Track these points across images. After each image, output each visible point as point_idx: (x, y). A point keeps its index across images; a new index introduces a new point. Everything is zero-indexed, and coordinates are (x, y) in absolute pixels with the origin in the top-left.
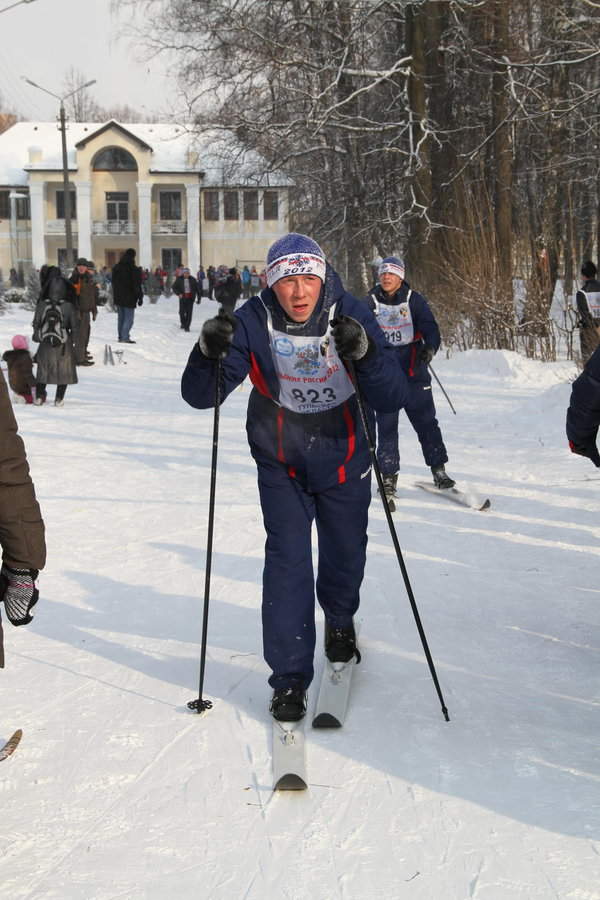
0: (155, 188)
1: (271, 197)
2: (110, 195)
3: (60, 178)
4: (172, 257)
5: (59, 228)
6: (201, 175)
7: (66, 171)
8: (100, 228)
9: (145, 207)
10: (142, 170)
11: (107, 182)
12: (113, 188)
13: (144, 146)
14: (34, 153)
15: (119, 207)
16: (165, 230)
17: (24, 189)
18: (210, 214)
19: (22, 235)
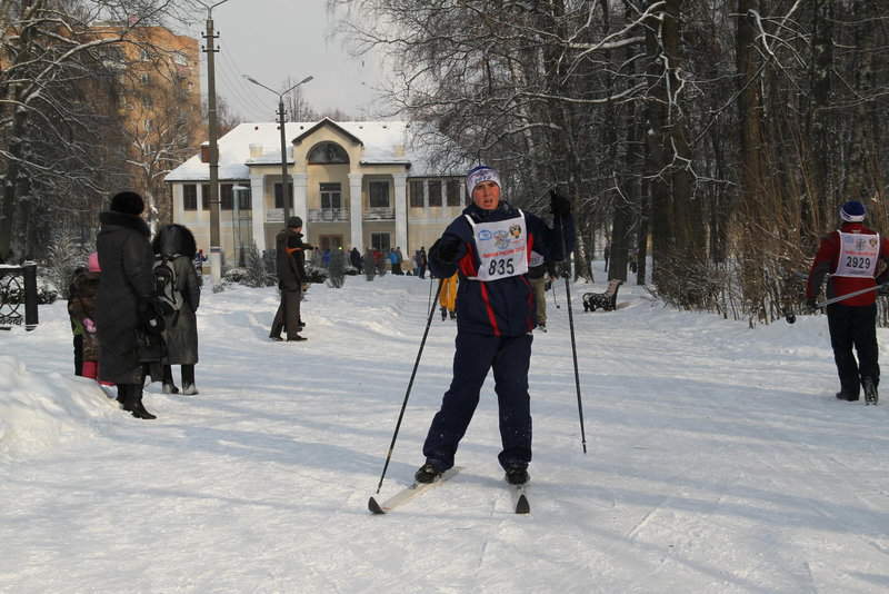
0: (365, 178)
2: (324, 186)
3: (279, 171)
4: (381, 242)
5: (279, 216)
6: (408, 166)
7: (285, 165)
9: (357, 197)
10: (353, 163)
11: (322, 174)
12: (326, 180)
13: (355, 141)
14: (254, 149)
15: (332, 196)
16: (375, 216)
17: (246, 182)
18: (415, 200)
19: (244, 224)
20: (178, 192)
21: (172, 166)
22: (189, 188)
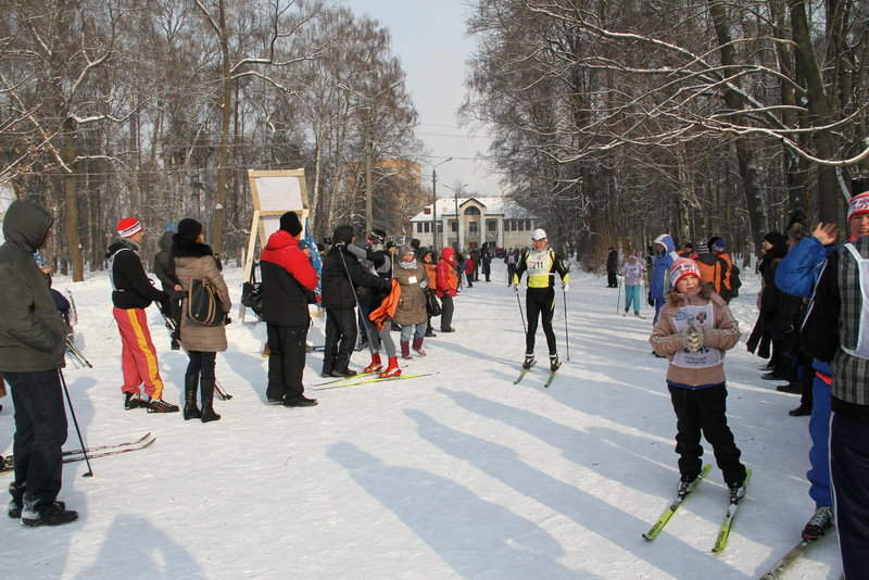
0: (487, 220)
1: (528, 222)
2: (471, 223)
3: (454, 218)
5: (453, 235)
6: (503, 215)
7: (456, 215)
8: (467, 235)
9: (483, 227)
10: (482, 214)
11: (470, 219)
12: (472, 221)
13: (483, 206)
14: (445, 209)
15: (474, 228)
16: (490, 234)
17: (441, 222)
18: (506, 228)
20: (415, 225)
21: (414, 215)
22: (420, 224)
